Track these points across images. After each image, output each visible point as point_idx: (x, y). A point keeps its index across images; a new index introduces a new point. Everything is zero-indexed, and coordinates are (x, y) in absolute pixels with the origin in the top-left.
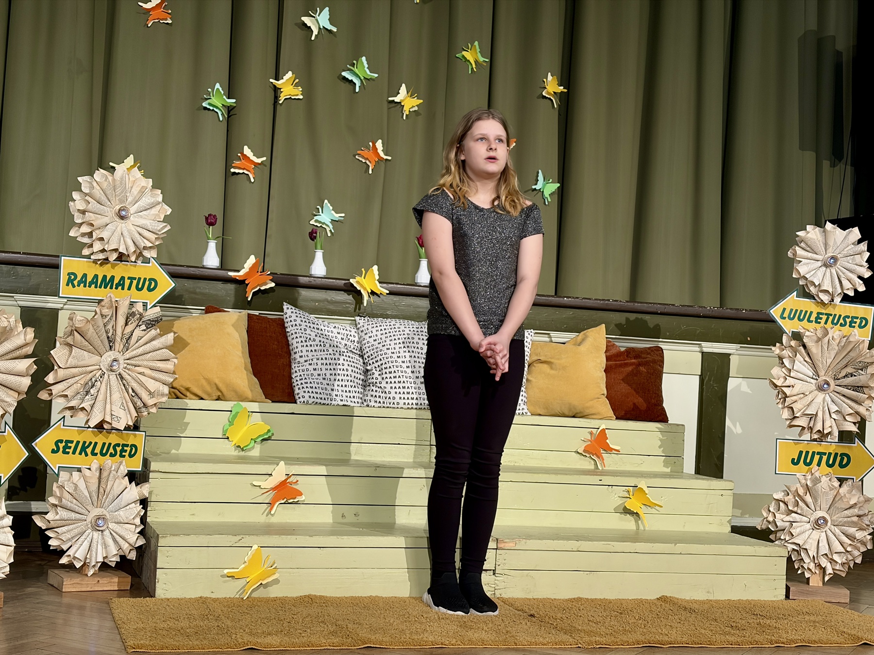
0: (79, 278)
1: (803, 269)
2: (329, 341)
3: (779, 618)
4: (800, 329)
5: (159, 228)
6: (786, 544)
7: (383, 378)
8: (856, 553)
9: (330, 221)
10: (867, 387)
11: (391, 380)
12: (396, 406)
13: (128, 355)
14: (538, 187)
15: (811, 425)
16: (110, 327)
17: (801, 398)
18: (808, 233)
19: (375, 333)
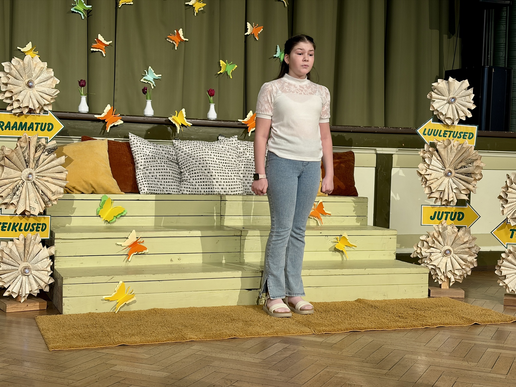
0: (5, 125)
1: (436, 105)
2: (157, 156)
3: (426, 310)
4: (435, 141)
5: (52, 93)
6: (427, 266)
7: (191, 177)
8: (468, 269)
9: (153, 79)
10: (474, 174)
11: (196, 178)
12: (199, 193)
13: (37, 170)
14: (277, 56)
15: (441, 196)
16: (26, 154)
17: (435, 181)
18: (439, 84)
19: (185, 150)
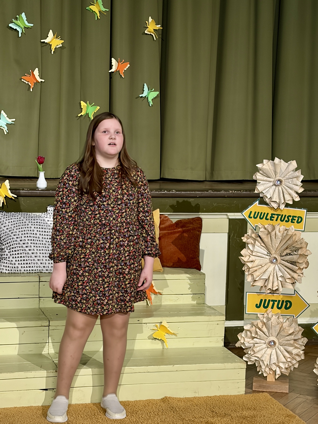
1: (260, 188)
4: (260, 225)
6: (251, 357)
7: (11, 255)
8: (294, 362)
9: (6, 124)
10: (298, 262)
11: (16, 256)
12: (19, 272)
14: (143, 95)
15: (266, 285)
17: (260, 268)
18: (264, 165)
19: (7, 224)
